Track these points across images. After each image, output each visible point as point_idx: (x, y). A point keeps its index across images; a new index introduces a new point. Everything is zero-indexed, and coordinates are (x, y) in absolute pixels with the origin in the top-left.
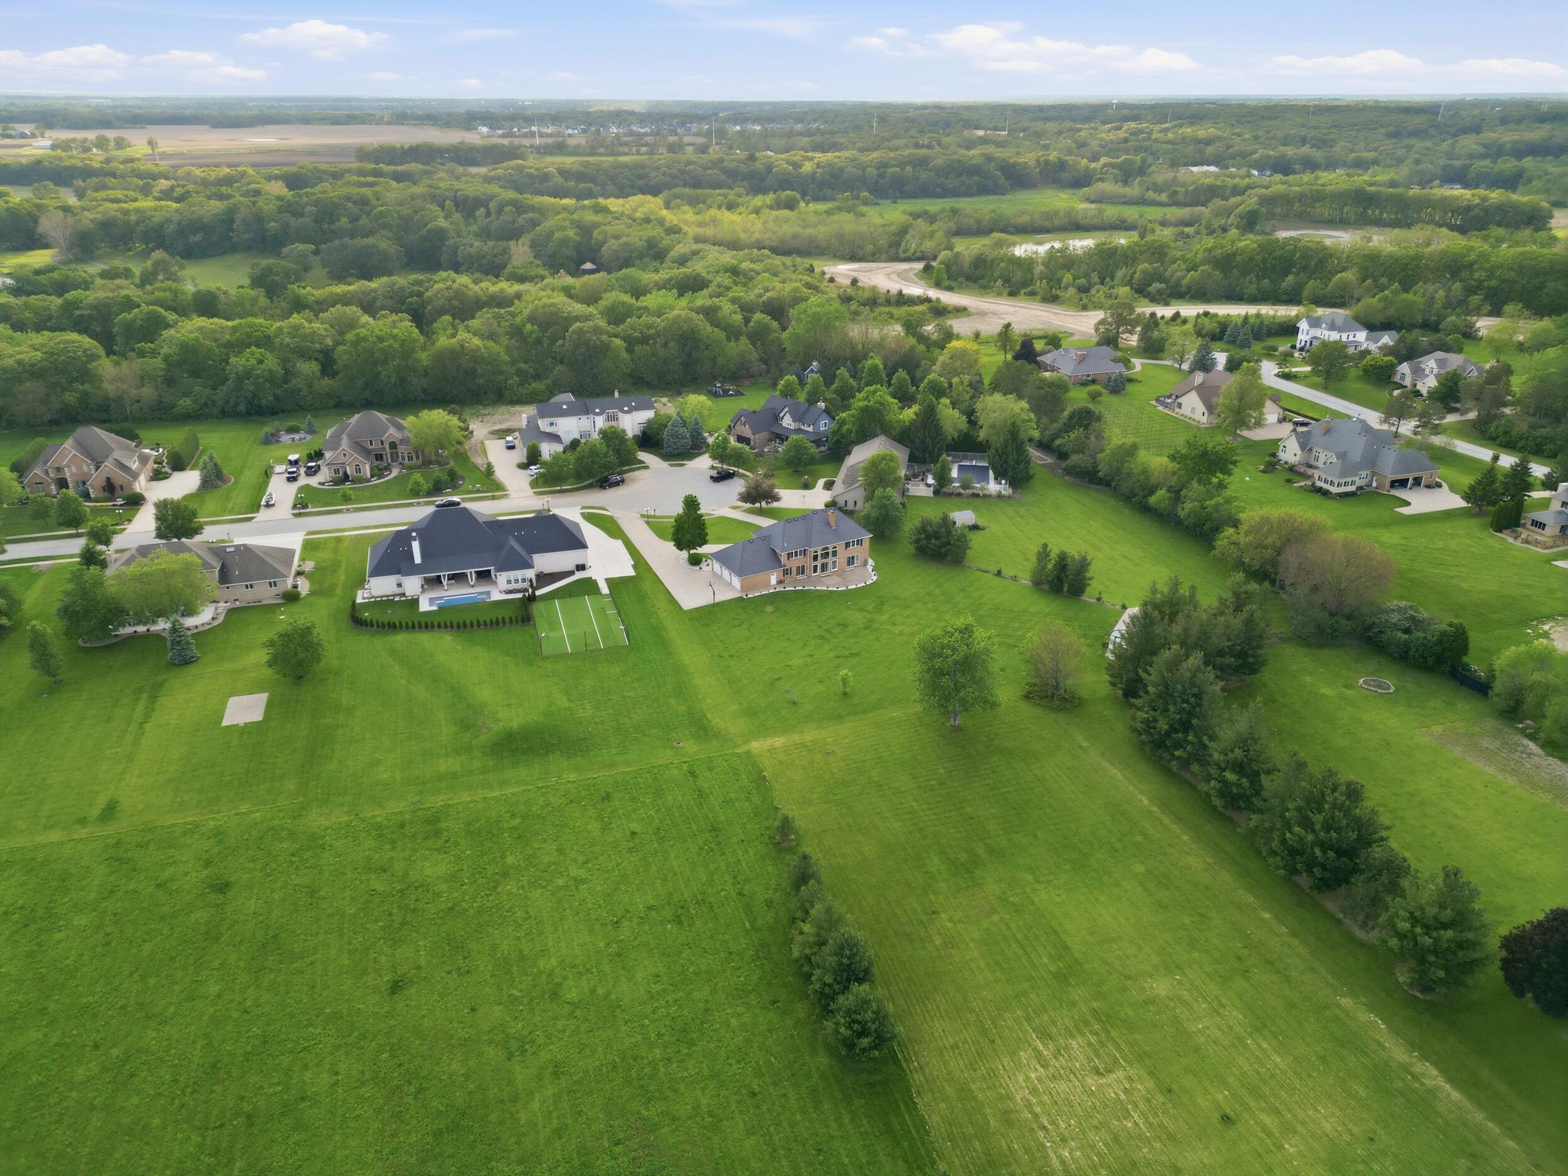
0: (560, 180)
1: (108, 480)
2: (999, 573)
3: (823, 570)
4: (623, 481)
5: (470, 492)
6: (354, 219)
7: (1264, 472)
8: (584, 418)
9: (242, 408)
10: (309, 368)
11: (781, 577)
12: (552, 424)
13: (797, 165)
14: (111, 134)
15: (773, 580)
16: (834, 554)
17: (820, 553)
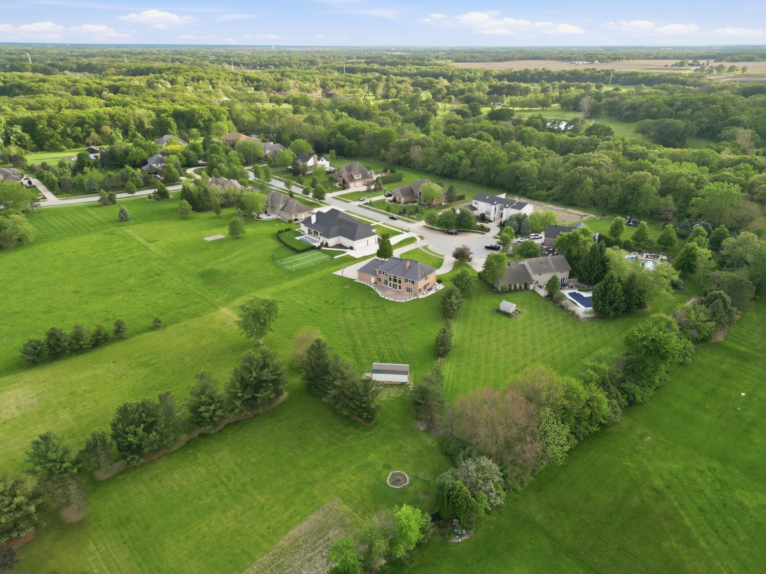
3: (394, 287)
8: (489, 204)
11: (376, 281)
15: (372, 280)
16: (400, 282)
17: (392, 278)
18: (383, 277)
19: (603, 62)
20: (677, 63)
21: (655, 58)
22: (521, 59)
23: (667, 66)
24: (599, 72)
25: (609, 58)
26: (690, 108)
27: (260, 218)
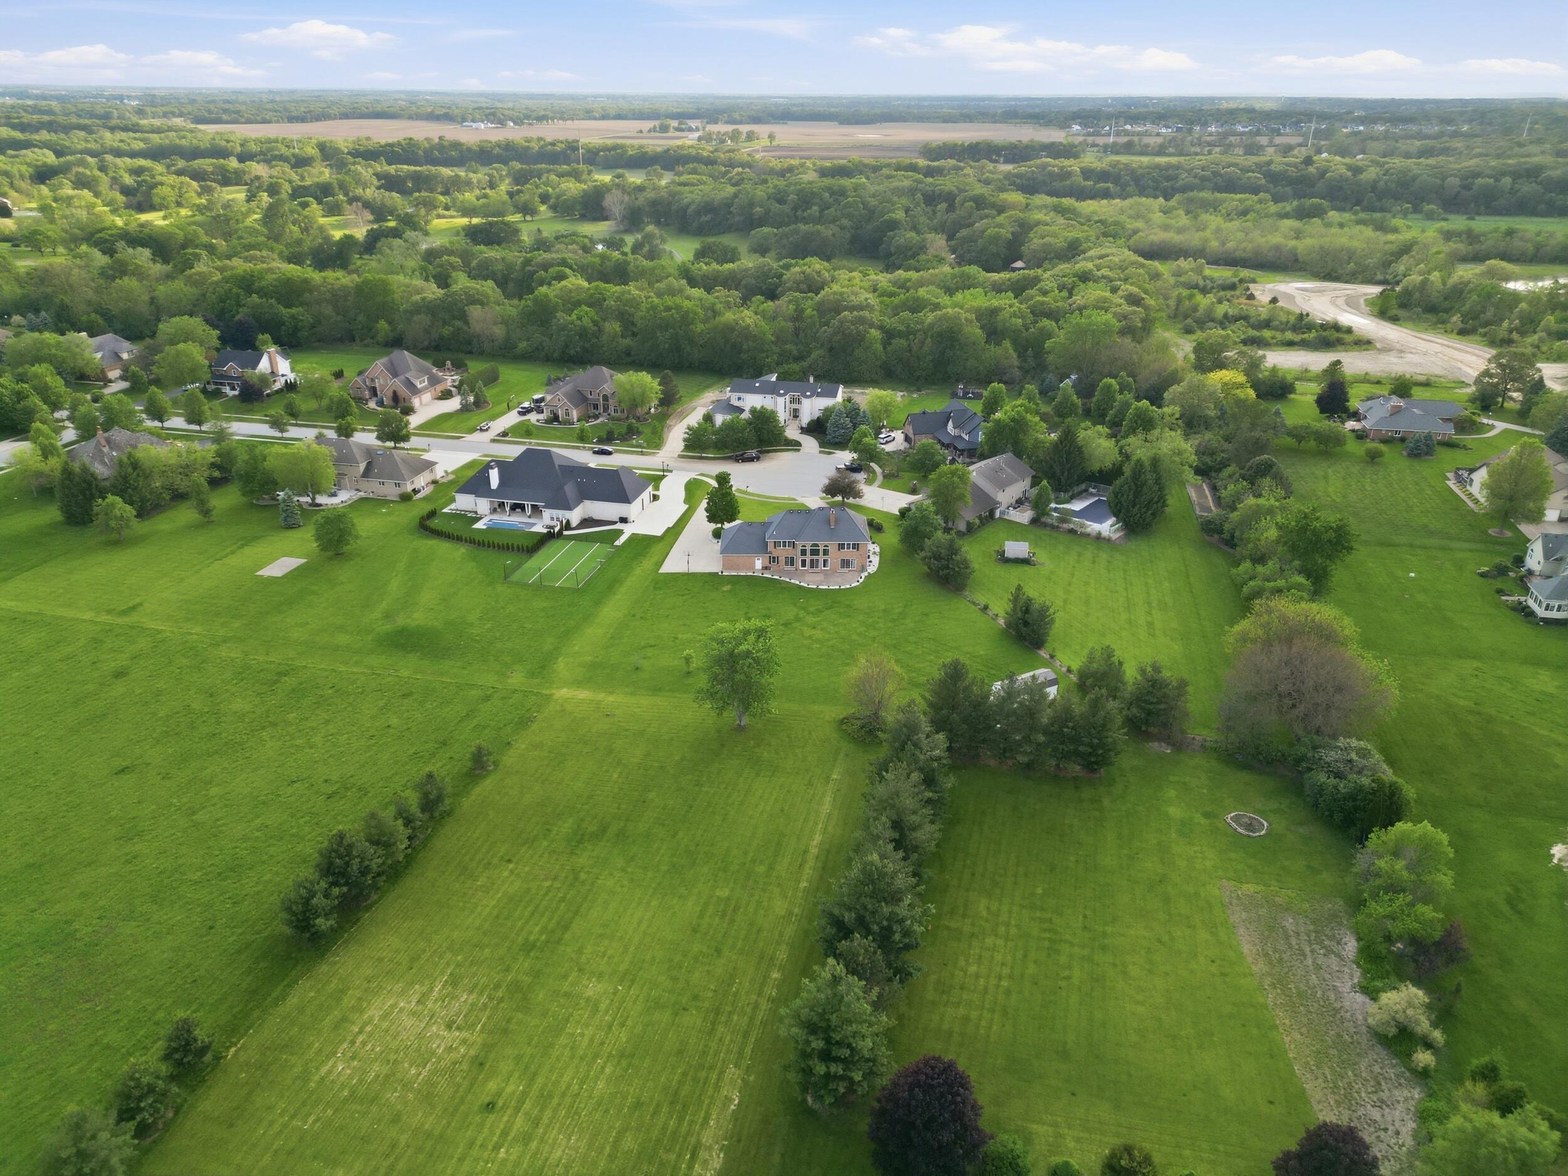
0: (1079, 180)
1: (395, 392)
2: (986, 608)
3: (812, 567)
4: (758, 458)
5: (633, 446)
6: (825, 207)
7: (1483, 575)
8: (769, 397)
9: (556, 355)
10: (613, 327)
11: (767, 564)
12: (739, 399)
13: (1357, 170)
14: (744, 129)
15: (758, 564)
16: (826, 552)
17: (808, 548)
18: (782, 553)
19: (523, 123)
20: (655, 127)
21: (604, 117)
22: (345, 116)
23: (641, 132)
24: (553, 144)
25: (528, 117)
26: (814, 204)
27: (320, 505)
